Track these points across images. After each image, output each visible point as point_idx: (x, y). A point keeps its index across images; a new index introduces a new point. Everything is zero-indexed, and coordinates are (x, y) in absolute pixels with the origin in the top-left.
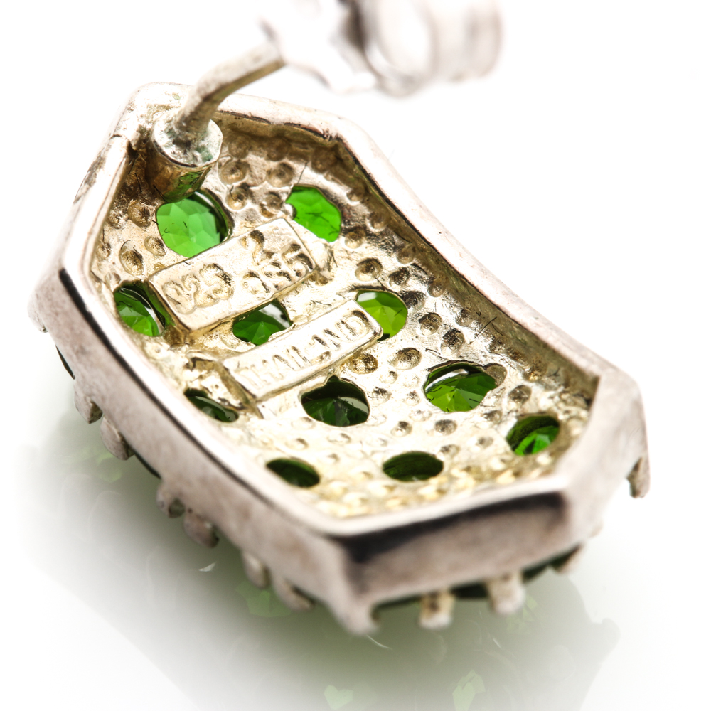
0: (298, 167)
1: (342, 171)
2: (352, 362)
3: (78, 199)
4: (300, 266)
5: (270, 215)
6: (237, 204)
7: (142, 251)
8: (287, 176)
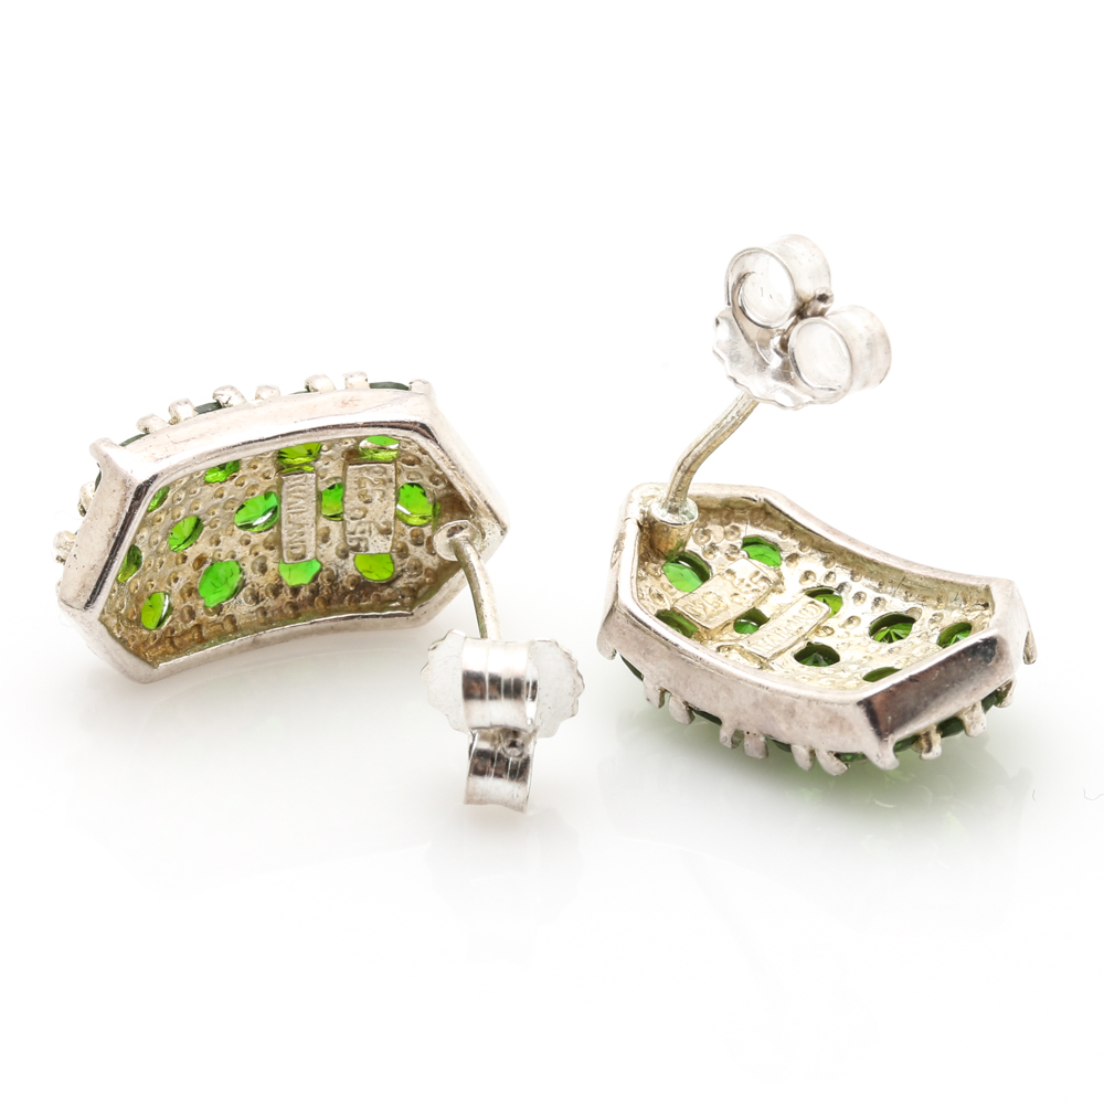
0: (742, 527)
1: (773, 522)
2: (817, 632)
3: (613, 564)
4: (763, 584)
5: (733, 559)
6: (711, 556)
7: (661, 592)
8: (737, 533)
